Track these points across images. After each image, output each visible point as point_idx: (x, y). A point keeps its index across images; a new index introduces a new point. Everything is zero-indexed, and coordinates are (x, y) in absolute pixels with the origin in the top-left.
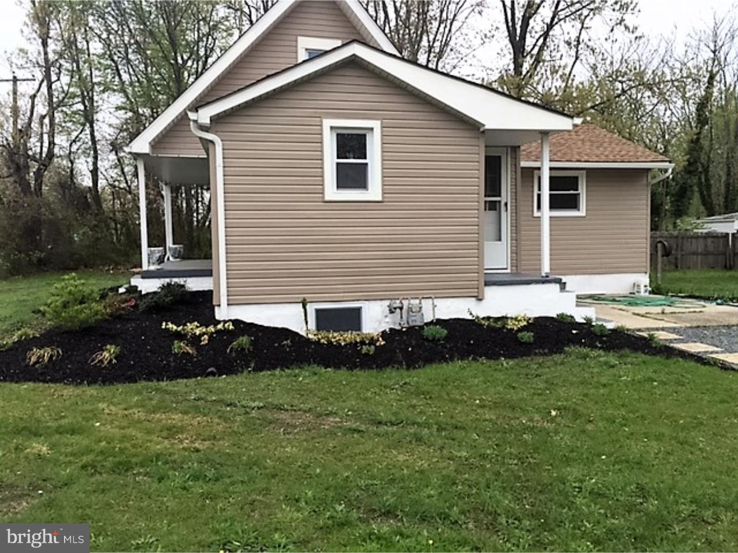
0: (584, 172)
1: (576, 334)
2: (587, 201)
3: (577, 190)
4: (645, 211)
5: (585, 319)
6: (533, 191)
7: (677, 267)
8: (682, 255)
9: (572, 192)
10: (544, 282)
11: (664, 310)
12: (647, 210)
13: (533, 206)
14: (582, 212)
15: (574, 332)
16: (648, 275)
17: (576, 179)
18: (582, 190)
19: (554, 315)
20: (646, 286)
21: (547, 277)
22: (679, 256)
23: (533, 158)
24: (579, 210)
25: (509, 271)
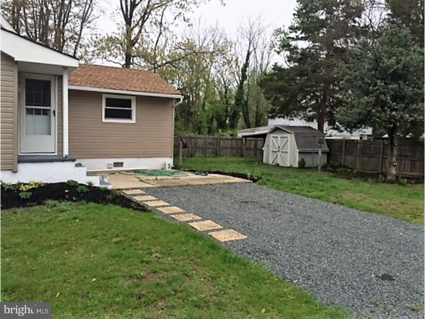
0: (135, 97)
1: (68, 192)
2: (136, 114)
3: (130, 107)
4: (171, 122)
5: (88, 183)
6: (101, 107)
7: (217, 155)
8: (219, 149)
9: (127, 109)
10: (63, 161)
11: (156, 178)
12: (172, 122)
13: (102, 115)
14: (133, 121)
15: (66, 191)
16: (173, 159)
17: (130, 101)
18: (134, 108)
19: (66, 181)
20: (169, 165)
21: (66, 157)
22: (218, 149)
23: (98, 86)
24: (131, 119)
25: (56, 154)
